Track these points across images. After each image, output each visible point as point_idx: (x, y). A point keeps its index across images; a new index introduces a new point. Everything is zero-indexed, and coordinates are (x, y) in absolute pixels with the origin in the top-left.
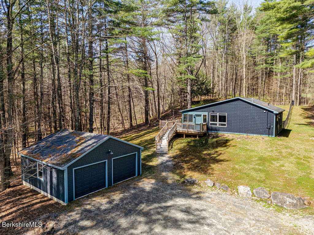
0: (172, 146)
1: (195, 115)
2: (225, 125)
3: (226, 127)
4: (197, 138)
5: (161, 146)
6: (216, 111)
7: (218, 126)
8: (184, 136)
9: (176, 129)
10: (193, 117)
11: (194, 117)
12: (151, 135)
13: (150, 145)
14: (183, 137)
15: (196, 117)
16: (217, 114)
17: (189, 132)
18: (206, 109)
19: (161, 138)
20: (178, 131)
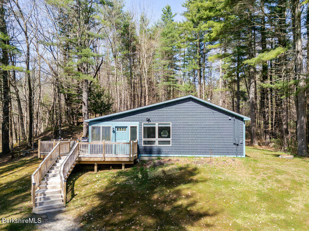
0: (73, 192)
1: (116, 127)
2: (168, 142)
3: (171, 145)
4: (121, 169)
5: (45, 195)
6: (153, 119)
7: (157, 144)
8: (96, 167)
9: (79, 155)
10: (111, 131)
11: (114, 132)
12: (16, 174)
13: (14, 195)
14: (93, 170)
15: (117, 131)
16: (155, 124)
17: (107, 160)
18: (135, 116)
19: (44, 177)
20: (83, 159)
